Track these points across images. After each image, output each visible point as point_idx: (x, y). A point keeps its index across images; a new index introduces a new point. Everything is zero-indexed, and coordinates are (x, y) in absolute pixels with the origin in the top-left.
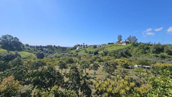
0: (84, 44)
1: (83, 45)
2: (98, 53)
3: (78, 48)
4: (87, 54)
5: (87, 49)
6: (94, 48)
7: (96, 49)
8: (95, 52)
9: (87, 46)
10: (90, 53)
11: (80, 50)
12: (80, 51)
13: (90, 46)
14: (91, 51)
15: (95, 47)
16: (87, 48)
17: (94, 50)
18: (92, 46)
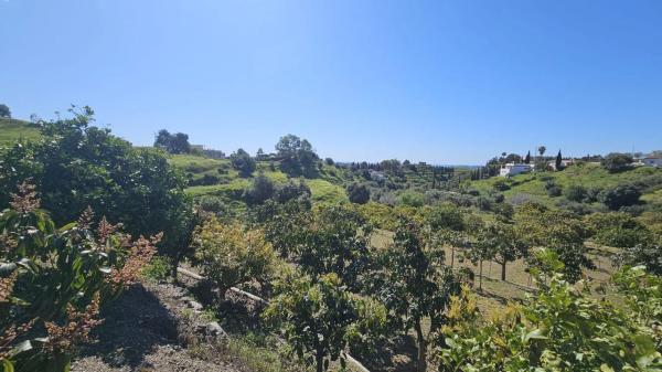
0: (542, 150)
1: (535, 154)
2: (642, 198)
3: (504, 172)
4: (557, 199)
5: (561, 178)
6: (613, 171)
7: (623, 175)
8: (611, 195)
9: (564, 163)
10: (579, 195)
11: (519, 178)
12: (517, 184)
13: (586, 159)
14: (589, 186)
15: (619, 164)
16: (560, 168)
17: (612, 183)
18: (595, 158)
